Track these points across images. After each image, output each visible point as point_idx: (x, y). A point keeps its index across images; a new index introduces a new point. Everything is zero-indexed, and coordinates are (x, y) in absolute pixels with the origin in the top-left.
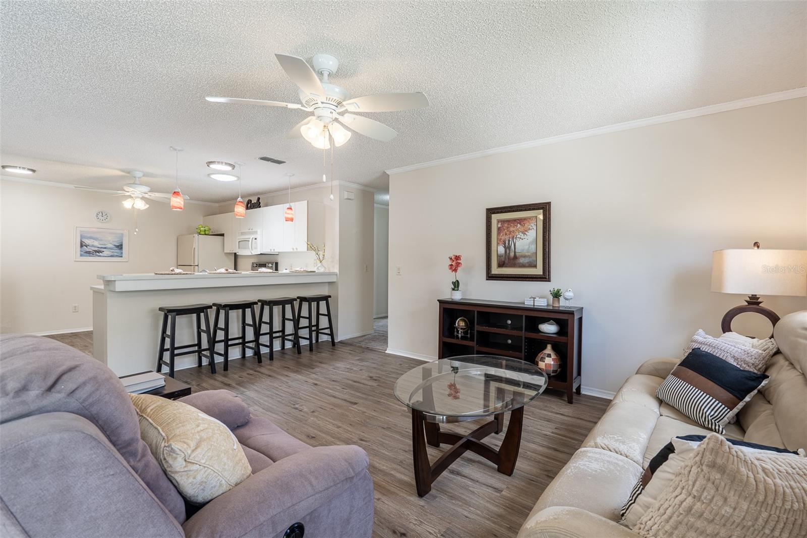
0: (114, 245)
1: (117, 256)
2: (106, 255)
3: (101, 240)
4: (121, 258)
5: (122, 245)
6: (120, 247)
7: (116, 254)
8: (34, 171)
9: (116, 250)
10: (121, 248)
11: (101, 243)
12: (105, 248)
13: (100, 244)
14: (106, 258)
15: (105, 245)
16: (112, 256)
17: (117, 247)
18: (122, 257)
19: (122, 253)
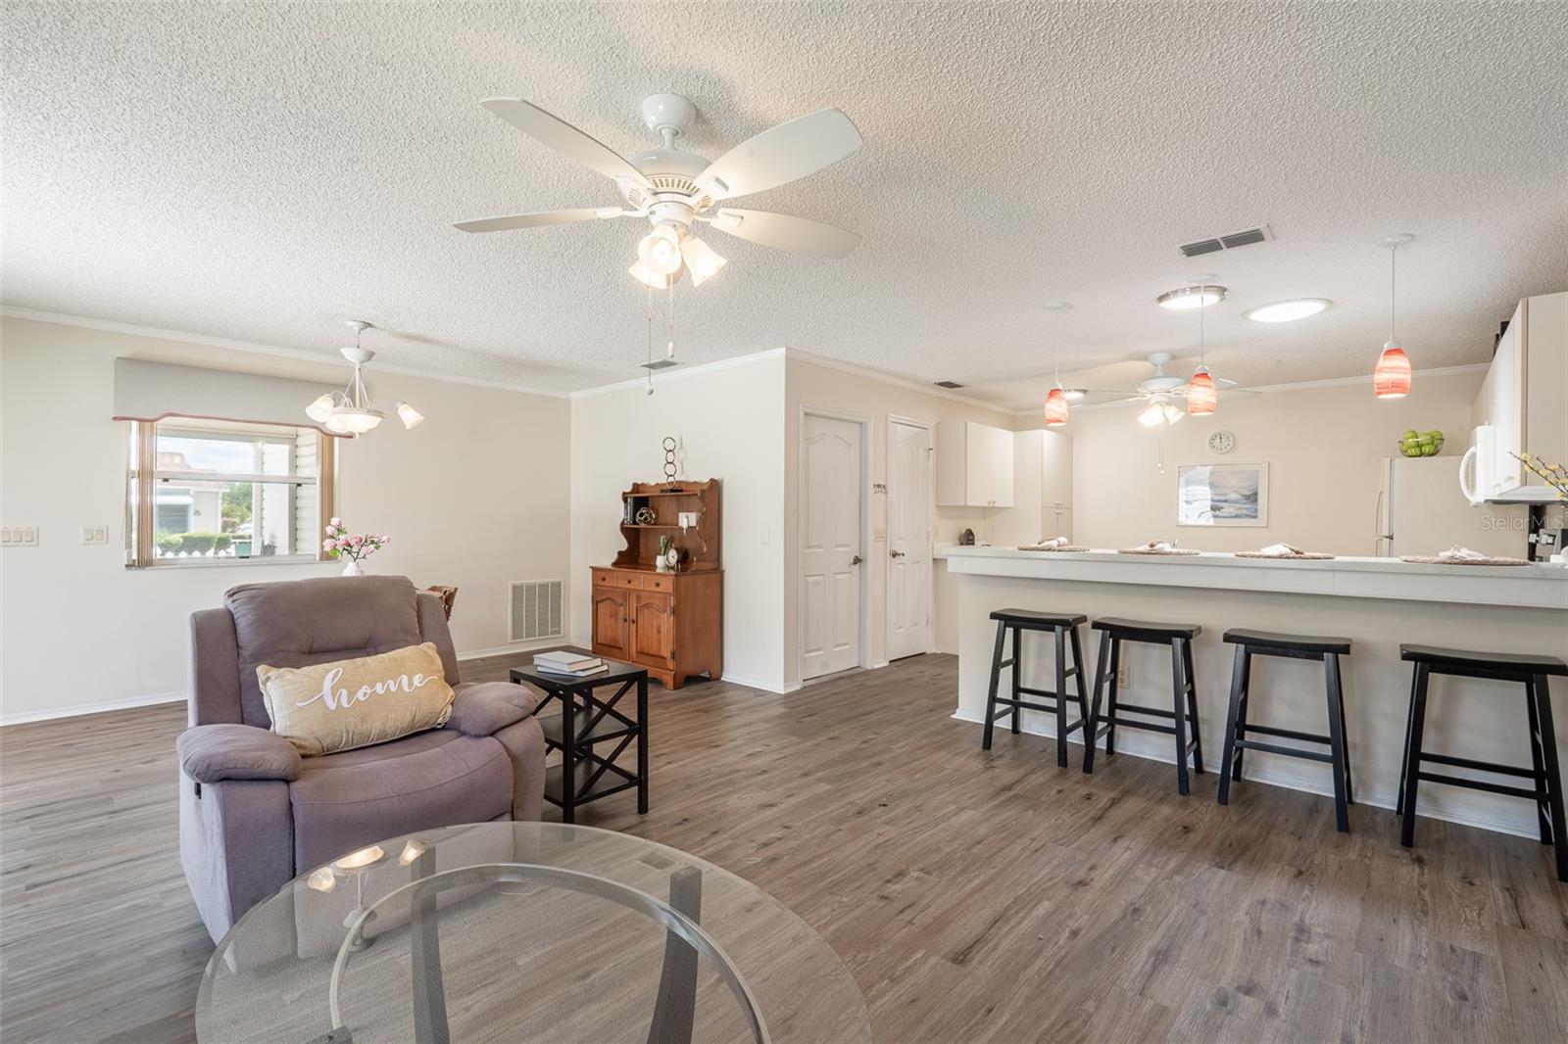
0: (1243, 495)
1: (1247, 516)
2: (1226, 515)
3: (1220, 487)
4: (1254, 520)
5: (1256, 494)
6: (1253, 498)
7: (1244, 512)
8: (1085, 391)
9: (1245, 504)
10: (1255, 501)
11: (1218, 491)
12: (1225, 501)
13: (1217, 495)
14: (1230, 520)
15: (1225, 495)
16: (1237, 516)
17: (1248, 497)
18: (1256, 517)
19: (1256, 510)
